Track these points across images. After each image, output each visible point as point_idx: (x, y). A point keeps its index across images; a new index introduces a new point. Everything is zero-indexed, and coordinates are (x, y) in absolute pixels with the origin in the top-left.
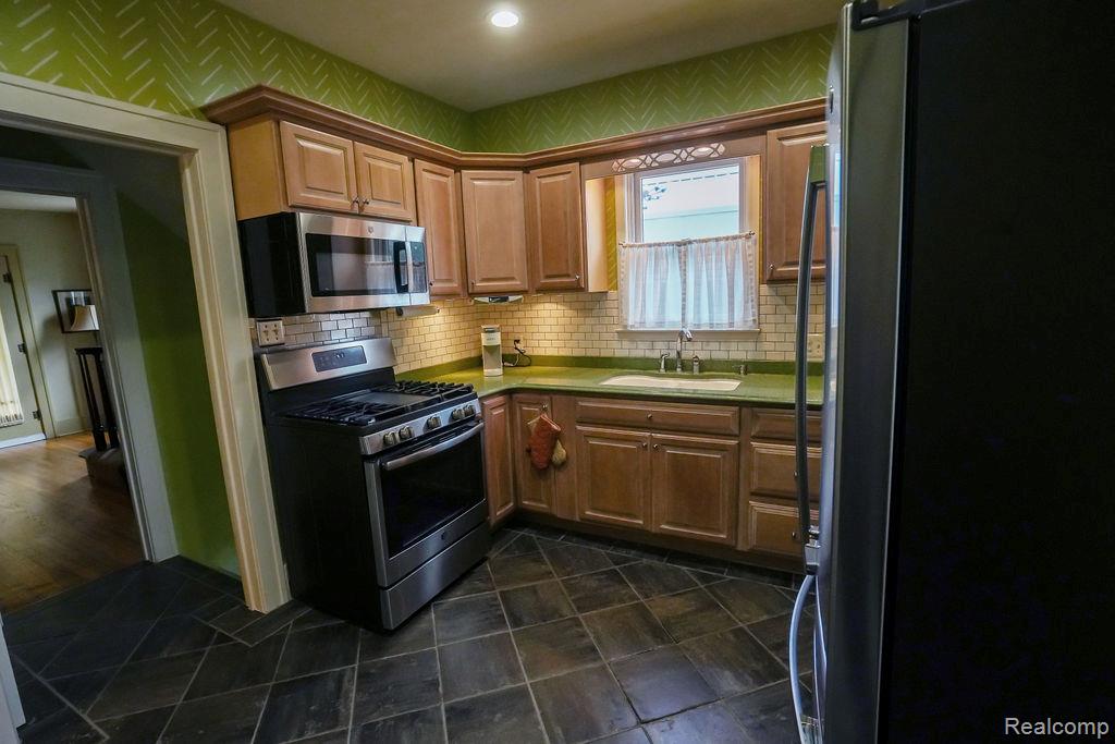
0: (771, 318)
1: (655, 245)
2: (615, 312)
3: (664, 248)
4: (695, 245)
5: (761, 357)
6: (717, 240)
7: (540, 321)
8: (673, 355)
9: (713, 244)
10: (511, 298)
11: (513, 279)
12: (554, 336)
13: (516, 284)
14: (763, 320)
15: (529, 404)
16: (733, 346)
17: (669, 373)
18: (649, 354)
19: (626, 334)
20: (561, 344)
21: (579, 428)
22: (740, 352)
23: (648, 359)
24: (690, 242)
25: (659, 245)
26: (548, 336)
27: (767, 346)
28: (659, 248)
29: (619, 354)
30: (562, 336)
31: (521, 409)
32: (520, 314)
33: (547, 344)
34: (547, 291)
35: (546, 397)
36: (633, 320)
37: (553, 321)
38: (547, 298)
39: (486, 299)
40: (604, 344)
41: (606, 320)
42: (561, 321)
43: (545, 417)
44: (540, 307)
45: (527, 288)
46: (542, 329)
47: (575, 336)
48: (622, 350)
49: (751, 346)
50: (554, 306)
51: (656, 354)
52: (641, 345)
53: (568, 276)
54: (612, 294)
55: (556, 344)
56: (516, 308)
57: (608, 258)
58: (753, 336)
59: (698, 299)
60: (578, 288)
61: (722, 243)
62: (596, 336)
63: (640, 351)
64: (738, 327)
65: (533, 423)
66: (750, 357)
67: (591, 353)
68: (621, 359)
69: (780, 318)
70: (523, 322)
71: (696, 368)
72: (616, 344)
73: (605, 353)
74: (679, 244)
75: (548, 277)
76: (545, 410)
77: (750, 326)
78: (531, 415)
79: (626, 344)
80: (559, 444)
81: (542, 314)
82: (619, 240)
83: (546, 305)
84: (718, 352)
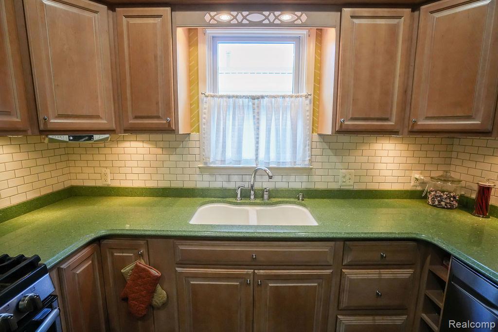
0: (319, 158)
1: (233, 97)
2: (197, 151)
3: (241, 100)
4: (266, 99)
5: (311, 186)
6: (284, 97)
7: (128, 157)
8: (247, 186)
9: (280, 100)
10: (96, 137)
11: (98, 117)
12: (141, 170)
13: (102, 123)
14: (314, 160)
15: (122, 250)
16: (292, 178)
17: (243, 201)
18: (226, 185)
19: (206, 170)
20: (147, 177)
21: (179, 270)
22: (298, 183)
23: (226, 189)
24: (263, 97)
25: (237, 97)
26: (135, 170)
27: (316, 178)
28: (237, 100)
29: (201, 185)
30: (148, 170)
31: (112, 254)
32: (107, 151)
33: (135, 177)
34: (134, 131)
35: (142, 242)
36: (214, 158)
37: (140, 157)
38: (133, 137)
39: (65, 138)
40: (187, 178)
41: (190, 158)
42: (147, 157)
43: (142, 263)
44: (127, 144)
45: (114, 127)
46: (128, 164)
47: (160, 171)
48: (203, 182)
49: (305, 178)
50: (140, 144)
51: (231, 186)
52: (219, 178)
53: (158, 117)
54: (194, 136)
55: (141, 177)
56: (102, 145)
57: (191, 105)
58: (307, 171)
59: (268, 142)
60: (169, 129)
61: (287, 99)
62: (179, 171)
63: (219, 183)
64: (299, 164)
65: (127, 269)
66: (304, 186)
67: (175, 185)
68: (203, 190)
69: (325, 159)
70: (109, 157)
71: (266, 196)
72: (197, 178)
73: (188, 185)
74: (254, 98)
75: (136, 117)
76: (142, 255)
77: (306, 164)
78: (124, 262)
79: (207, 177)
80: (159, 288)
81: (128, 150)
82: (201, 90)
83: (132, 143)
84: (280, 183)
